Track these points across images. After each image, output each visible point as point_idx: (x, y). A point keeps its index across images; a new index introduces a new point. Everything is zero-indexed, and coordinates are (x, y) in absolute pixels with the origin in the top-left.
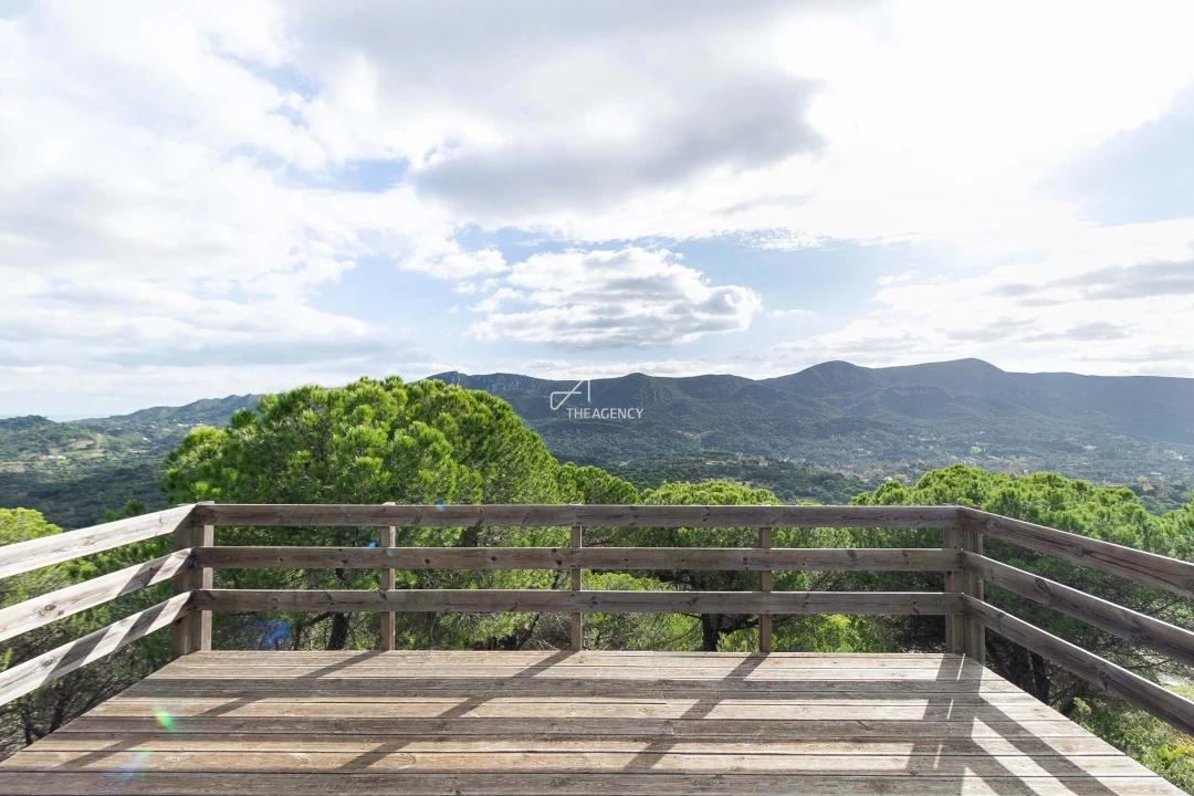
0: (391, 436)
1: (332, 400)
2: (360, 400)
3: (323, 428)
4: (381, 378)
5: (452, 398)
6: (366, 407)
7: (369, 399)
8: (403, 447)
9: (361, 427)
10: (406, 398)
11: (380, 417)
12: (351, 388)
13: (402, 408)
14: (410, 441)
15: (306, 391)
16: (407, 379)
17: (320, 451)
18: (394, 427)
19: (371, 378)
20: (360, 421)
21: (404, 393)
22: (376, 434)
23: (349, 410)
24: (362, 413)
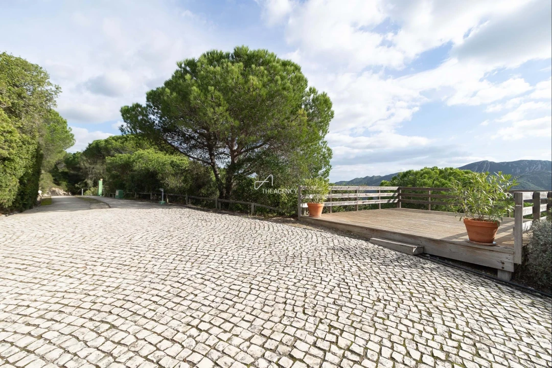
0: (433, 183)
1: (417, 173)
2: (424, 173)
3: (415, 180)
4: (431, 167)
5: (455, 172)
6: (426, 175)
7: (427, 173)
8: (436, 185)
9: (425, 180)
10: (439, 173)
11: (430, 178)
12: (421, 170)
13: (437, 175)
14: (438, 183)
15: (410, 171)
16: (440, 168)
17: (414, 185)
18: (434, 180)
19: (428, 167)
20: (424, 178)
21: (438, 171)
22: (430, 182)
23: (421, 175)
24: (425, 176)
